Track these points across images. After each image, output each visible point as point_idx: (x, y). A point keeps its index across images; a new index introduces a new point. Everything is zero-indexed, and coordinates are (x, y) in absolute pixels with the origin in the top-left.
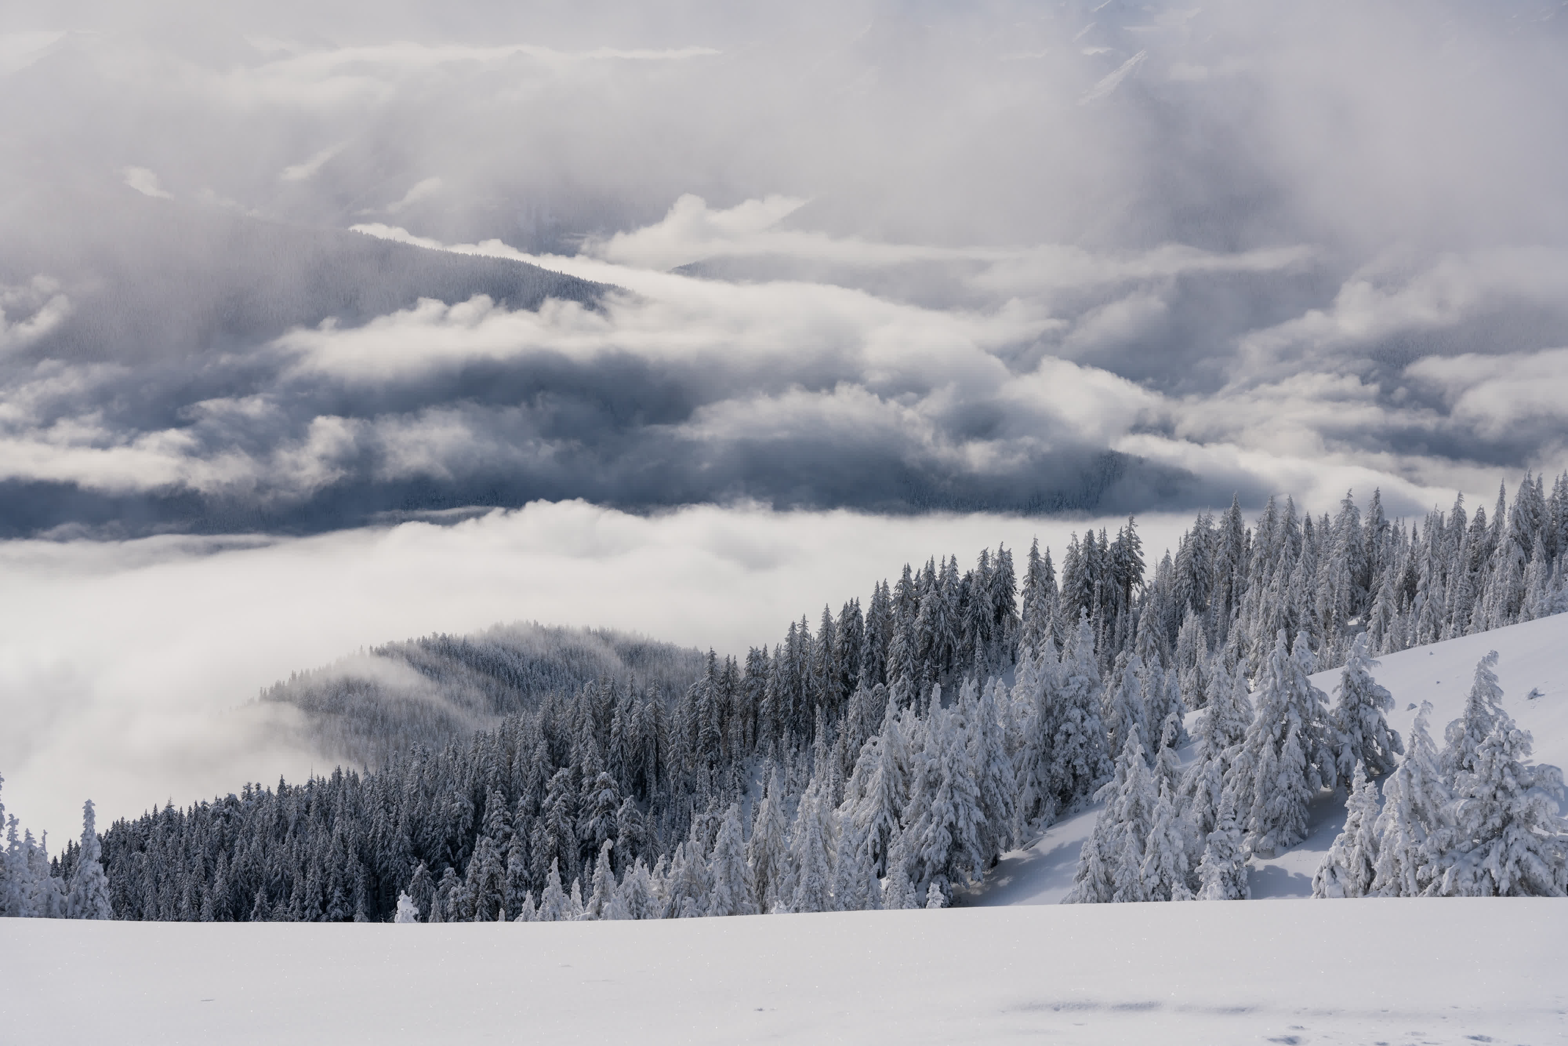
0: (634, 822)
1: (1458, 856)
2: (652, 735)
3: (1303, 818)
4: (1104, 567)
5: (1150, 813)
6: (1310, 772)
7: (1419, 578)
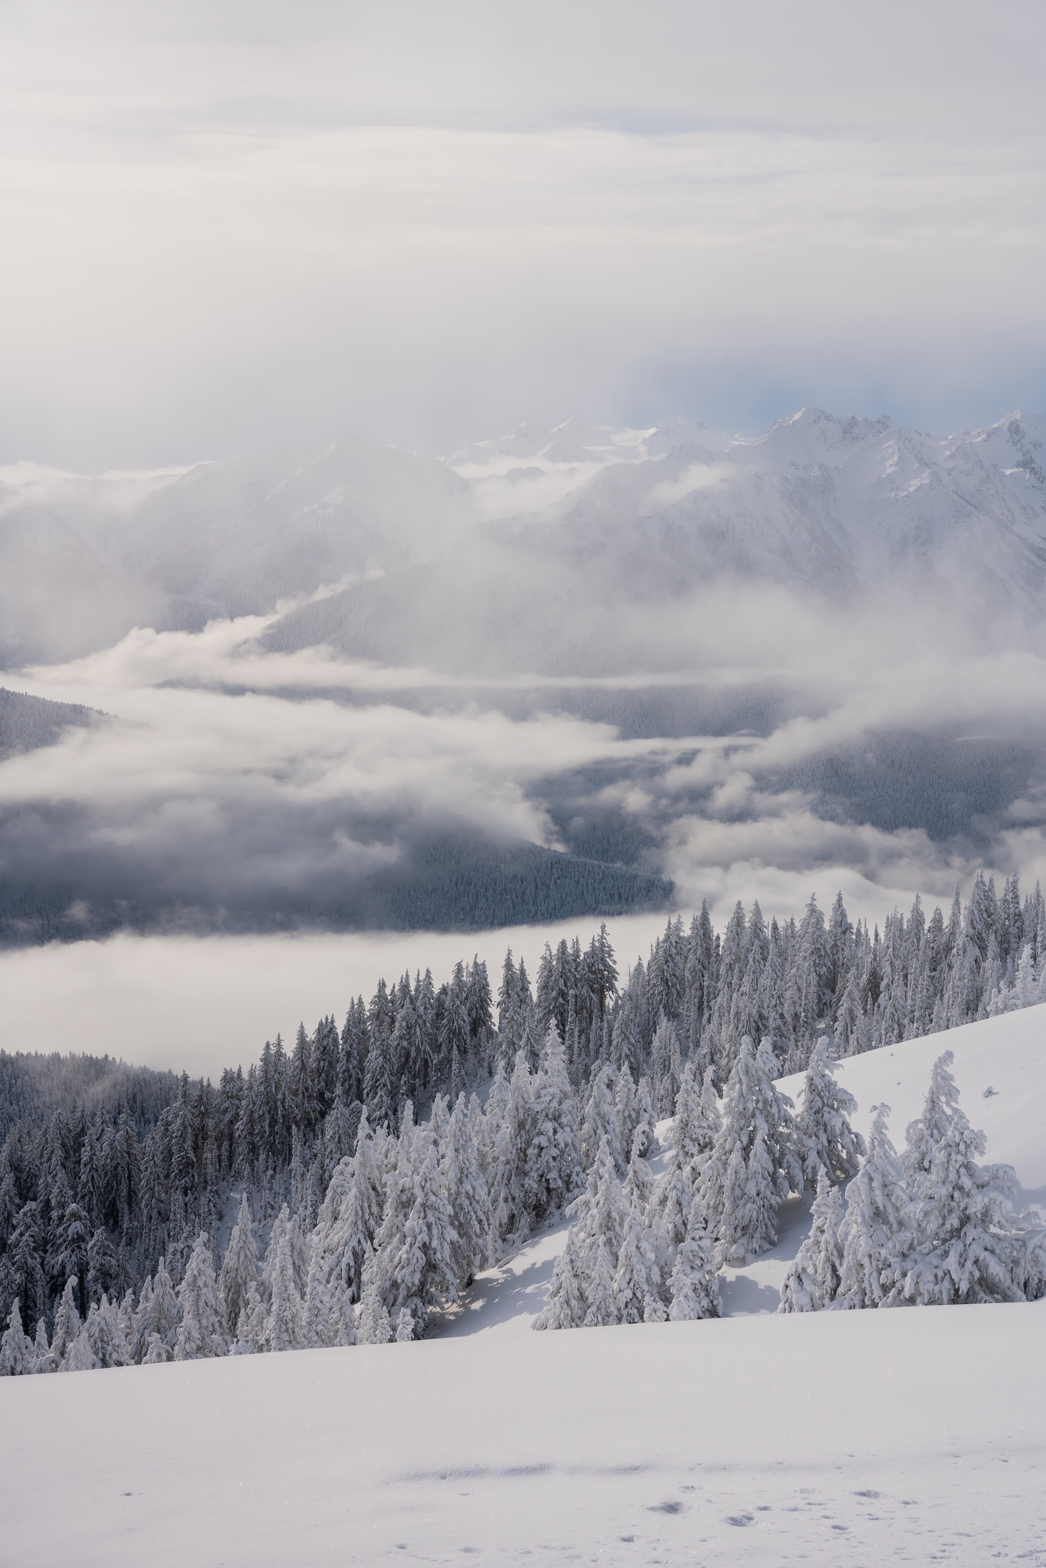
0: (105, 1254)
1: (919, 1258)
2: (123, 1164)
3: (772, 1224)
4: (578, 976)
5: (621, 1225)
6: (778, 1178)
7: (882, 980)
